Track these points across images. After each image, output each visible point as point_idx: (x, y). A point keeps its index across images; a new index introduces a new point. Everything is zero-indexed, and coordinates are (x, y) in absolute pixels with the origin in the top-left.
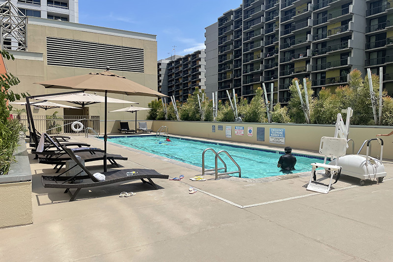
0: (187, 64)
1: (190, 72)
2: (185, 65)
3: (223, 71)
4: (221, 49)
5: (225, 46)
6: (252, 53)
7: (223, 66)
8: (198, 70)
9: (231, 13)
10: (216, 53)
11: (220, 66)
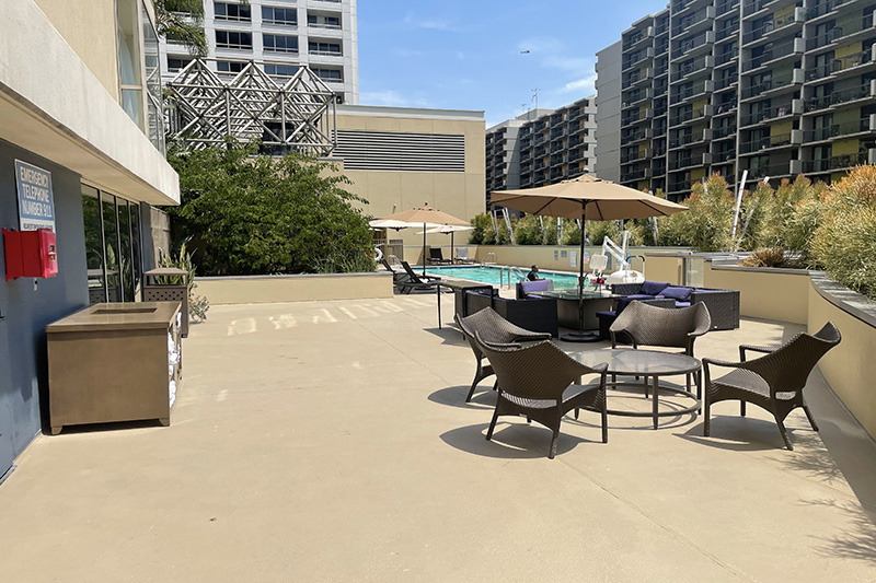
0: (560, 128)
1: (565, 145)
2: (556, 129)
3: (630, 143)
4: (628, 96)
5: (636, 90)
6: (688, 106)
7: (632, 133)
8: (582, 141)
9: (647, 22)
10: (617, 106)
11: (625, 132)
